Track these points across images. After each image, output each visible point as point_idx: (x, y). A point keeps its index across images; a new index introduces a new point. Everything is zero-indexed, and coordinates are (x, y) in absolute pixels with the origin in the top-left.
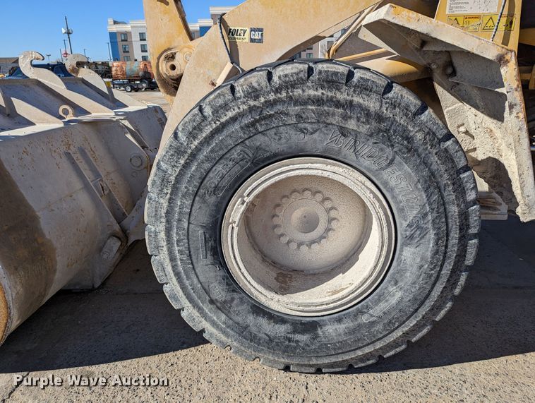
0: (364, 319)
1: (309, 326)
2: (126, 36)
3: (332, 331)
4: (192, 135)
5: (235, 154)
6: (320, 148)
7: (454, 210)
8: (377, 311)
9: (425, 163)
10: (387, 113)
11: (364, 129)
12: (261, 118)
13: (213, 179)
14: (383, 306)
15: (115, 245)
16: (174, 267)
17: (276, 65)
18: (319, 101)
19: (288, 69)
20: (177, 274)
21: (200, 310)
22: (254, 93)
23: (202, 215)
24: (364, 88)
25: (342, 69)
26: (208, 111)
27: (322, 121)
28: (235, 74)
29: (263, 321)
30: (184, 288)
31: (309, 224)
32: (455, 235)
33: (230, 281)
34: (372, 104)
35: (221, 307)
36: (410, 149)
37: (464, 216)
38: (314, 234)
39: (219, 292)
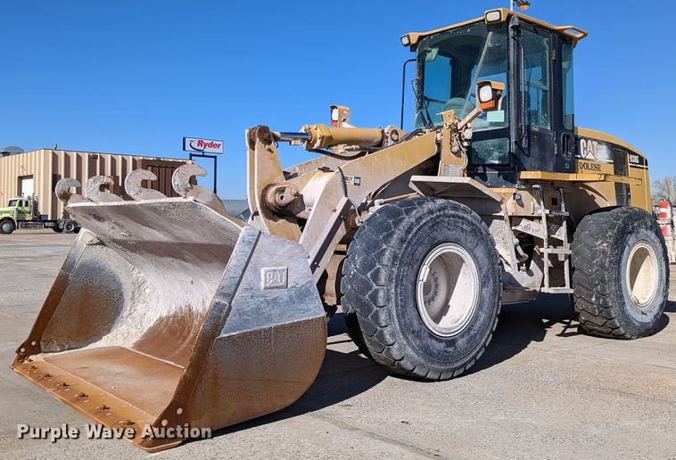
0: (472, 333)
1: (452, 343)
3: (461, 343)
5: (426, 241)
6: (454, 238)
7: (496, 267)
8: (476, 327)
9: (487, 245)
11: (469, 229)
12: (435, 223)
13: (417, 255)
14: (479, 324)
18: (454, 216)
19: (441, 202)
20: (398, 316)
22: (431, 212)
23: (411, 277)
24: (465, 211)
27: (455, 225)
29: (434, 341)
33: (420, 319)
36: (483, 238)
39: (415, 326)
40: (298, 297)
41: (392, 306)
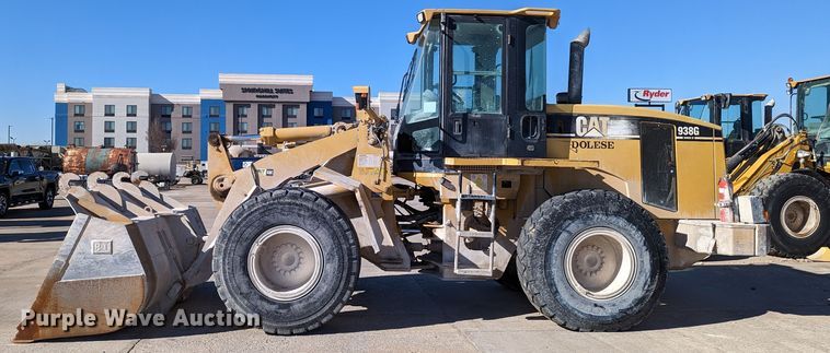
0: (311, 300)
1: (286, 305)
2: (83, 110)
3: (297, 307)
4: (238, 217)
5: (256, 224)
6: (290, 222)
7: (344, 247)
8: (317, 296)
9: (331, 227)
10: (315, 208)
11: (307, 214)
12: (267, 210)
13: (246, 235)
14: (320, 293)
15: (178, 288)
16: (225, 276)
17: (274, 190)
18: (289, 204)
19: (278, 192)
20: (226, 280)
21: (235, 299)
22: (265, 201)
23: (240, 251)
24: (307, 199)
25: (299, 192)
26: (246, 207)
27: (291, 211)
28: (258, 191)
29: (265, 303)
30: (228, 287)
31: (290, 261)
32: (346, 258)
33: (250, 284)
34: (310, 205)
35: (245, 296)
36: (325, 222)
37: (349, 250)
38: (292, 267)
39: (245, 288)
40: (121, 260)
41: (221, 272)
